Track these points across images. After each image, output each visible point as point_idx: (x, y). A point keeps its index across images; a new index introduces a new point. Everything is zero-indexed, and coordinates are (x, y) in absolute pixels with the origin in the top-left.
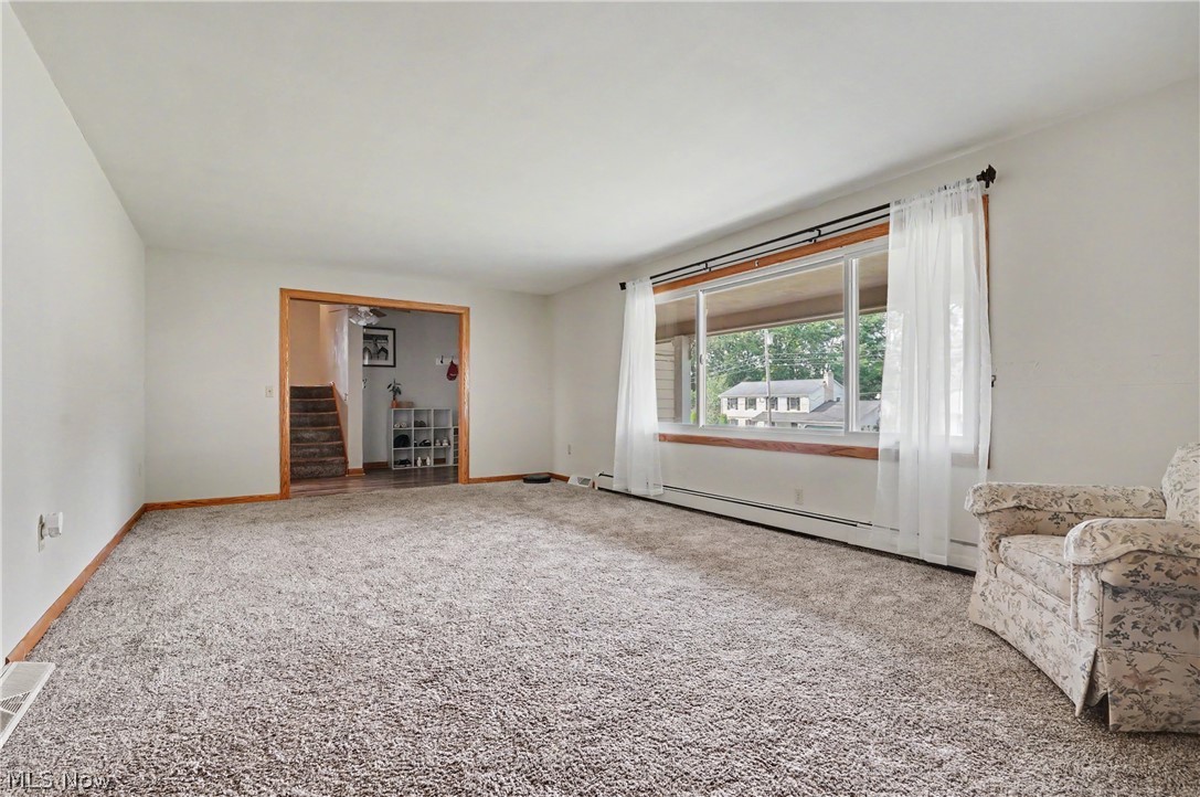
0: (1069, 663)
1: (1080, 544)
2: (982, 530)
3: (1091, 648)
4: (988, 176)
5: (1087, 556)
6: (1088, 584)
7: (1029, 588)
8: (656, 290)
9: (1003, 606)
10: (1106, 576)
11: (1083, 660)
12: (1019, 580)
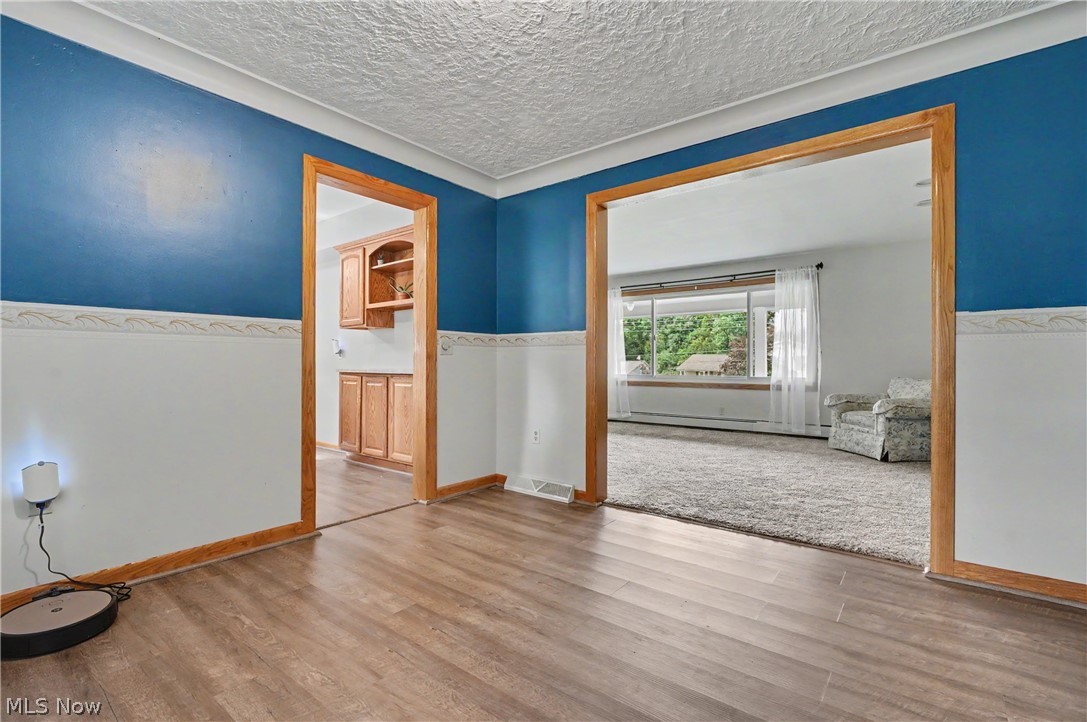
0: (874, 446)
1: (880, 407)
2: (833, 412)
3: (882, 439)
4: (820, 266)
5: (883, 410)
6: (881, 419)
7: (856, 428)
8: (623, 294)
9: (845, 438)
10: (888, 415)
11: (880, 443)
12: (851, 426)
